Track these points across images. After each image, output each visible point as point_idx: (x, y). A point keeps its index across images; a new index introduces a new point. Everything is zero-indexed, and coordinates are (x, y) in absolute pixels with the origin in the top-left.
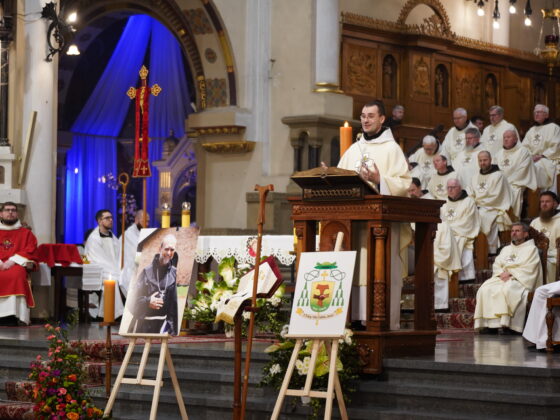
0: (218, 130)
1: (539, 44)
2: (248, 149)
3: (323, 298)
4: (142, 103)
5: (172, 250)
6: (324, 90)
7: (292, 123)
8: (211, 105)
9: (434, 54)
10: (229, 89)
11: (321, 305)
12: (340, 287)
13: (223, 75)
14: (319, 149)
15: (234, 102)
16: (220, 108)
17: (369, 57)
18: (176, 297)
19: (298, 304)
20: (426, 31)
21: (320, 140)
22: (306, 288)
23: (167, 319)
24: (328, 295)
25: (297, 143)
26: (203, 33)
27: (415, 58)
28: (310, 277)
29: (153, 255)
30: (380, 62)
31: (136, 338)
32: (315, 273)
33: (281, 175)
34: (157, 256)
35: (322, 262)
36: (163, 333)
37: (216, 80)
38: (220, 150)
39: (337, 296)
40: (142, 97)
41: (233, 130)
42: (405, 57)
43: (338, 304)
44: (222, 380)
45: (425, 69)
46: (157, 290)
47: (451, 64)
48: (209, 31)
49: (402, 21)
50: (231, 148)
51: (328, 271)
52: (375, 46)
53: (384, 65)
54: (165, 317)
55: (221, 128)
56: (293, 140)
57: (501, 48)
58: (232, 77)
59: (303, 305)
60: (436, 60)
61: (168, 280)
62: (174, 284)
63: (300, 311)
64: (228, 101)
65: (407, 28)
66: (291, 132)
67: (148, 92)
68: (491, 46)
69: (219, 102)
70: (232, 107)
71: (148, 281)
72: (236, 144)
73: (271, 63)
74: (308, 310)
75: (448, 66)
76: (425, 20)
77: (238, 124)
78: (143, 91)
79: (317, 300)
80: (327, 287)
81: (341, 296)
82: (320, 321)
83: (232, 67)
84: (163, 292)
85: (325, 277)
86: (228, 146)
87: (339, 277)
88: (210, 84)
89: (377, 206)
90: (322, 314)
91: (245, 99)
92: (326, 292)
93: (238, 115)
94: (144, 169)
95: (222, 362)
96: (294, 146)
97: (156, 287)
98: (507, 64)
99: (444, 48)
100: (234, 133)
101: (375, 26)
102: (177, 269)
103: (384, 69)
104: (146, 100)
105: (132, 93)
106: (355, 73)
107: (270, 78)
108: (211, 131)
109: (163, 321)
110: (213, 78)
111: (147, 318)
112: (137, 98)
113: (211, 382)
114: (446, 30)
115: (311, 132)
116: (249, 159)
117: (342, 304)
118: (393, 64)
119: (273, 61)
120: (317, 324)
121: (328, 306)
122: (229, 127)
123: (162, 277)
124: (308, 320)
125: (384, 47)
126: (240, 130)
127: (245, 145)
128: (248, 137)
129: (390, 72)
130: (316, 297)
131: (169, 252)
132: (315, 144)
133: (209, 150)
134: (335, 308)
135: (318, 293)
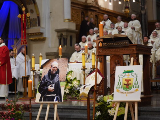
0: (35, 34)
1: (124, 9)
2: (44, 40)
3: (128, 85)
4: (23, 19)
5: (56, 68)
6: (67, 21)
7: (58, 31)
8: (32, 26)
9: (95, 12)
10: (38, 21)
11: (128, 88)
12: (136, 80)
13: (36, 17)
14: (67, 39)
15: (39, 25)
16: (35, 27)
17: (77, 12)
18: (60, 87)
19: (117, 88)
20: (93, 5)
21: (67, 36)
22: (120, 81)
23: (57, 95)
24: (131, 84)
25: (60, 37)
26: (30, 4)
27: (89, 13)
28: (121, 77)
29: (48, 70)
30: (80, 14)
31: (43, 103)
32: (124, 75)
33: (55, 47)
34: (50, 70)
35: (126, 70)
36: (55, 101)
37: (34, 19)
38: (35, 40)
39: (135, 84)
40: (23, 17)
41: (40, 34)
42: (87, 12)
43: (136, 87)
44: (72, 117)
45: (92, 16)
46: (51, 84)
47: (99, 15)
48: (32, 3)
49: (86, 2)
50: (39, 39)
51: (130, 74)
52: (79, 9)
53: (81, 15)
54: (56, 95)
55: (36, 33)
56: (58, 36)
57: (111, 10)
58: (39, 18)
59: (119, 88)
60: (95, 14)
61: (56, 80)
62: (58, 81)
63: (118, 91)
64: (38, 25)
65: (87, 4)
66: (57, 34)
67: (25, 15)
68: (108, 9)
69: (35, 25)
70: (39, 27)
71: (46, 80)
72: (40, 38)
73: (50, 13)
74: (122, 90)
75: (98, 15)
76: (93, 2)
77: (41, 32)
78: (24, 15)
79: (126, 86)
80: (130, 80)
81: (137, 84)
82: (128, 94)
83: (38, 15)
84: (54, 84)
85: (128, 76)
86: (38, 39)
87: (135, 76)
88: (32, 20)
89: (135, 48)
90: (128, 91)
91: (43, 24)
92: (130, 82)
93: (41, 29)
94: (25, 42)
95: (68, 110)
96: (58, 38)
97: (51, 83)
98: (113, 15)
99: (97, 10)
100: (40, 35)
101: (79, 3)
102: (59, 75)
103: (81, 16)
104: (25, 18)
105: (19, 16)
106: (74, 17)
107: (50, 18)
108: (32, 34)
109: (55, 96)
110: (33, 18)
111: (47, 95)
112: (22, 18)
113: (67, 118)
114: (98, 5)
115: (64, 34)
116: (44, 43)
117: (138, 87)
118: (84, 15)
119: (51, 13)
120: (127, 96)
121: (131, 88)
122: (38, 33)
123: (53, 79)
124: (122, 94)
125: (81, 9)
126: (42, 34)
127: (43, 38)
128: (44, 36)
129: (83, 17)
130: (125, 84)
131: (55, 69)
132: (65, 37)
133: (32, 40)
134: (135, 89)
135: (126, 83)
